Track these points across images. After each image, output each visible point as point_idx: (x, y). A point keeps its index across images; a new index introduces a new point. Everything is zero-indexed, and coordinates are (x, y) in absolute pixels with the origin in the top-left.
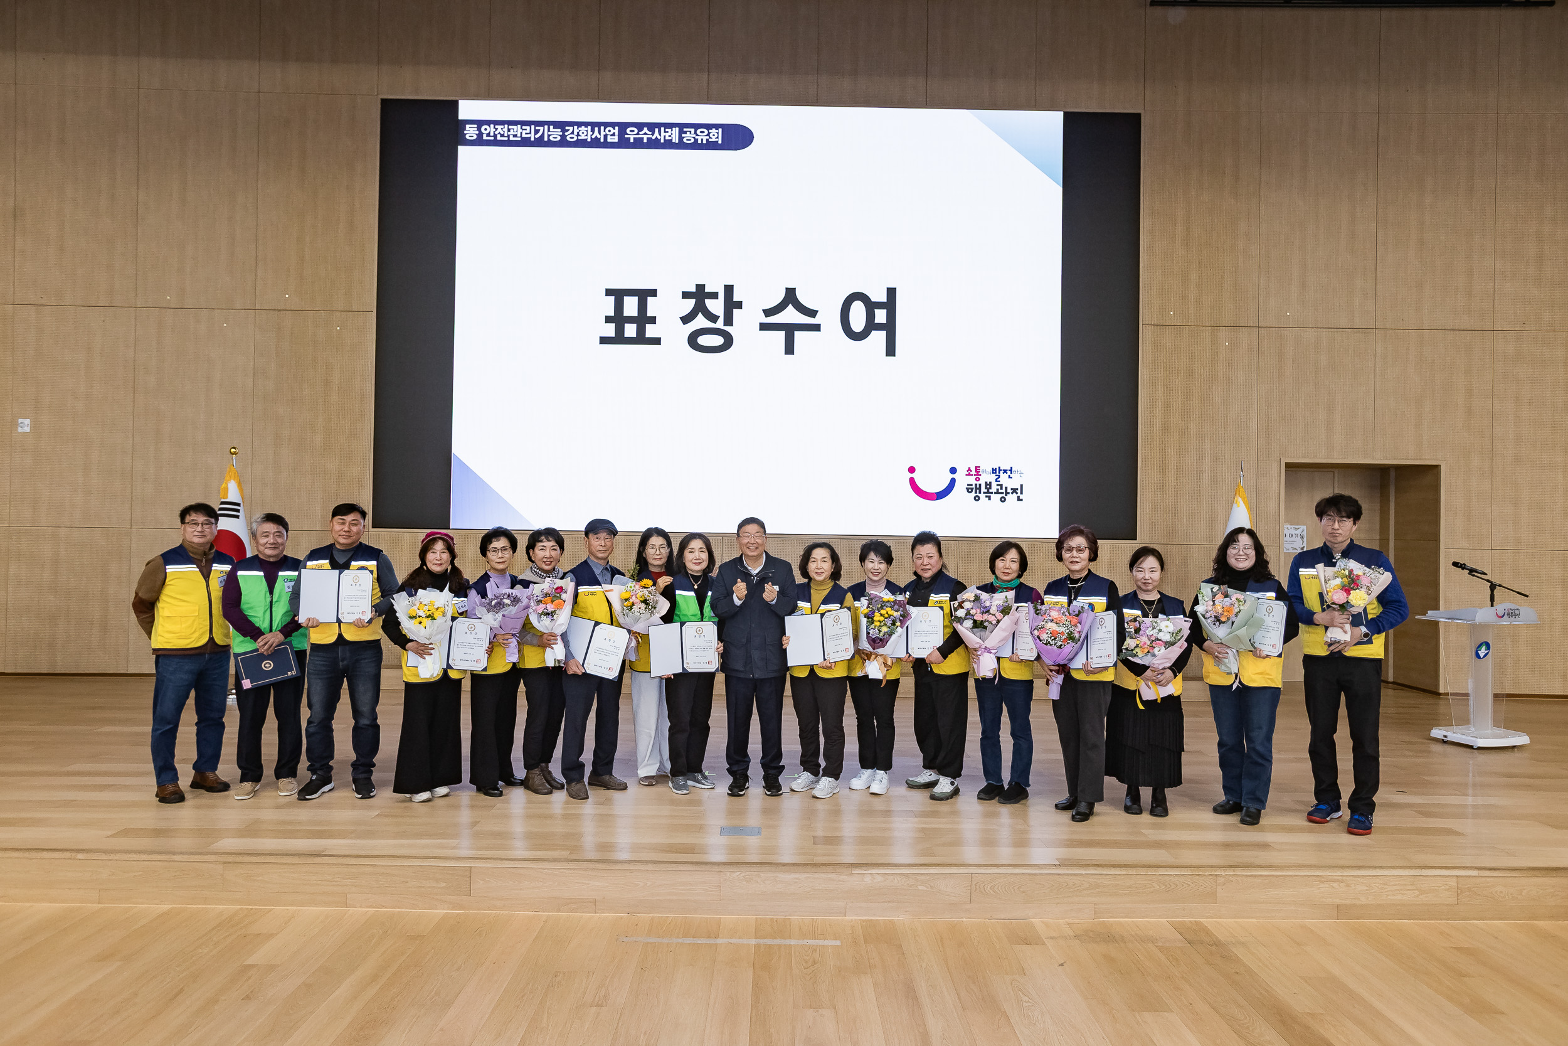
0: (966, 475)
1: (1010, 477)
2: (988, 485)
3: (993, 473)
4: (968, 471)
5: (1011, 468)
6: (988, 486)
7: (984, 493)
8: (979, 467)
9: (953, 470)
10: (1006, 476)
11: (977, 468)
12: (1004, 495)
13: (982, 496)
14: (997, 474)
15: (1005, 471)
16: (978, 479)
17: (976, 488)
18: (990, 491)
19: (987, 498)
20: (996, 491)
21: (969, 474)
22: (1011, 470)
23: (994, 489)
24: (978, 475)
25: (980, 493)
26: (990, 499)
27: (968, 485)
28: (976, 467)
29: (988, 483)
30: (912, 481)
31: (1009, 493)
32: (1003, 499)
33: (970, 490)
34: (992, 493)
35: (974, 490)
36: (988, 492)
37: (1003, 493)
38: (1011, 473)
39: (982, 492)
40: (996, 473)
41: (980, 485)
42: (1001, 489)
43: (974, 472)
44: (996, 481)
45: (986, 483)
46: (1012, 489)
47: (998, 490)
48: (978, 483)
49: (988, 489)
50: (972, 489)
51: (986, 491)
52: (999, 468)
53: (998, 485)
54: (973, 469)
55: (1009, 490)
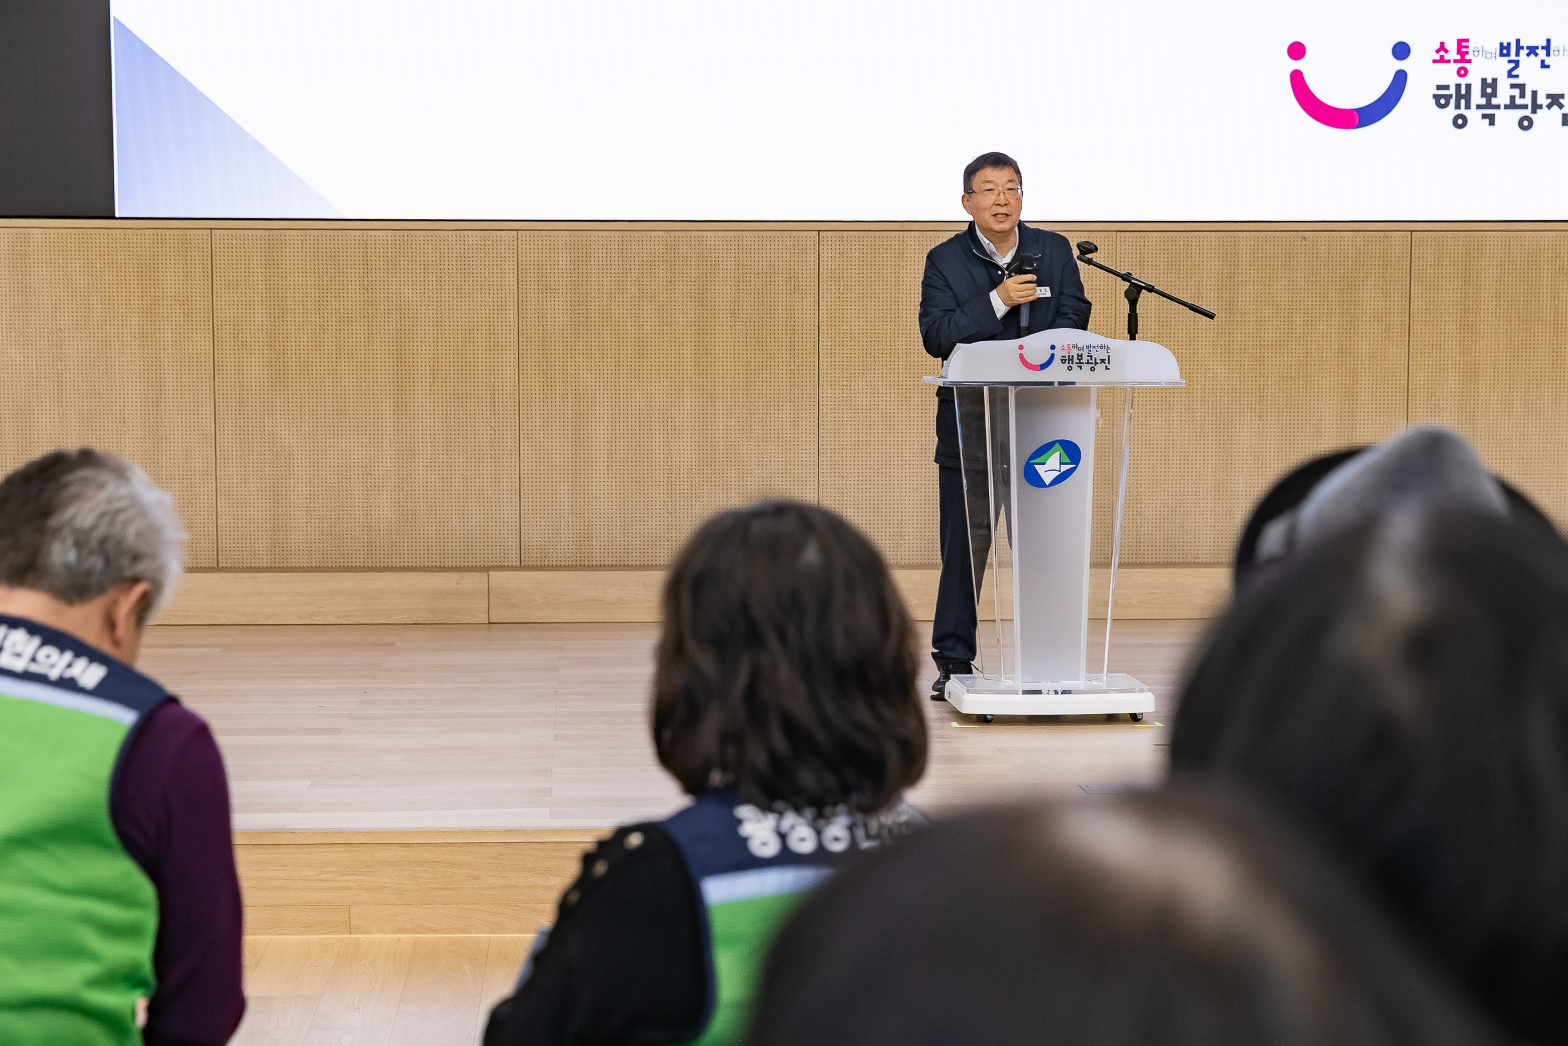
0: (1435, 61)
1: (1544, 65)
2: (1489, 87)
3: (1502, 55)
4: (1438, 51)
5: (1548, 41)
6: (1489, 90)
7: (1479, 107)
8: (1467, 41)
9: (1401, 51)
10: (1535, 61)
11: (1462, 44)
12: (1527, 112)
13: (1474, 116)
14: (1513, 57)
15: (1532, 50)
16: (1462, 73)
17: (1459, 96)
18: (1494, 101)
19: (1487, 121)
20: (1508, 102)
21: (1442, 60)
22: (1547, 48)
23: (1502, 98)
24: (1463, 60)
25: (1468, 107)
26: (1492, 123)
27: (1439, 87)
28: (1460, 41)
29: (1489, 81)
30: (1297, 79)
31: (1541, 107)
32: (1526, 123)
33: (1443, 101)
34: (1498, 107)
35: (1453, 101)
36: (1488, 105)
37: (1525, 107)
38: (1548, 54)
39: (1473, 105)
40: (1508, 54)
41: (1468, 87)
42: (1522, 95)
43: (1453, 54)
44: (1510, 74)
45: (1484, 80)
46: (1548, 96)
47: (1513, 98)
48: (1463, 81)
49: (1488, 97)
50: (1448, 98)
51: (1483, 101)
52: (1518, 41)
53: (1513, 86)
54: (1452, 47)
55: (1542, 100)
